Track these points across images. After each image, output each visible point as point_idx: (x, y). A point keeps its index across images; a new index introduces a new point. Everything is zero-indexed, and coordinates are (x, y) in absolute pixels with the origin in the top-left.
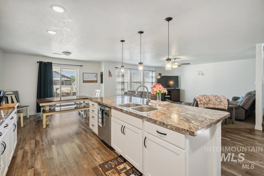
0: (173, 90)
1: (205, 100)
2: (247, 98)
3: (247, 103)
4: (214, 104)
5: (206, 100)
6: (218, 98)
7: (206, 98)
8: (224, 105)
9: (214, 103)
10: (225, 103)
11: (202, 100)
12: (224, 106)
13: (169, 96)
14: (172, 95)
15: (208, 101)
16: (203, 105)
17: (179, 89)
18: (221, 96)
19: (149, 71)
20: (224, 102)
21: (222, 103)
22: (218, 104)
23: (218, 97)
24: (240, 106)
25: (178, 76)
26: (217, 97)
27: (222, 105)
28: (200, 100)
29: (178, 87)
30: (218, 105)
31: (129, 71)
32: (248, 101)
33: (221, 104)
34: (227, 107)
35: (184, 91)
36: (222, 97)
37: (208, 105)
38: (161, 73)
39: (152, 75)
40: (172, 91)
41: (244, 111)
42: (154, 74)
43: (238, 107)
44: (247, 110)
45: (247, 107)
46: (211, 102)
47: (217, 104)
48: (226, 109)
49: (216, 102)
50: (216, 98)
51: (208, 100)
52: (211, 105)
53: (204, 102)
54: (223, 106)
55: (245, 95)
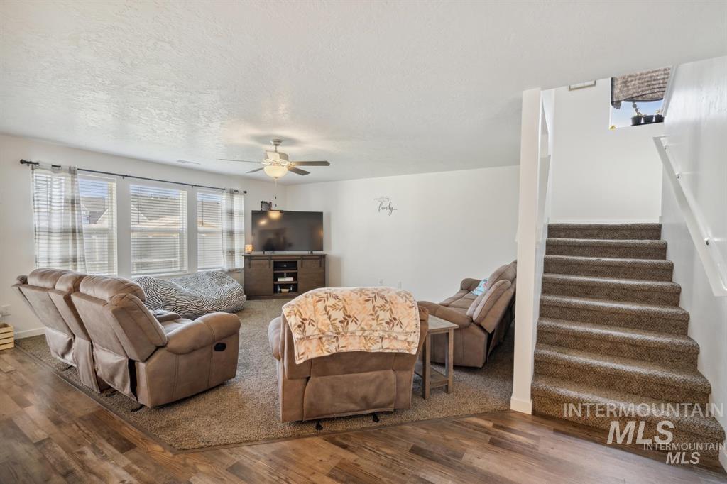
0: (302, 257)
1: (326, 316)
2: (492, 289)
3: (492, 311)
4: (365, 337)
5: (330, 318)
6: (382, 307)
7: (334, 307)
8: (403, 338)
9: (363, 330)
10: (407, 329)
11: (312, 322)
12: (406, 340)
13: (291, 279)
14: (299, 276)
15: (338, 325)
16: (315, 342)
17: (324, 256)
18: (398, 294)
19: (219, 192)
20: (405, 322)
21: (397, 328)
22: (381, 333)
23: (383, 302)
24: (472, 321)
25: (321, 213)
26: (379, 302)
27: (395, 338)
28: (305, 320)
29: (322, 250)
30: (382, 338)
31: (115, 185)
32: (496, 301)
33: (394, 335)
34: (417, 346)
35: (339, 260)
36: (401, 301)
37: (342, 342)
38: (268, 201)
39: (230, 207)
40: (299, 262)
41: (484, 337)
42: (238, 204)
43: (467, 322)
44: (493, 332)
45: (491, 324)
46: (352, 327)
47: (376, 334)
48: (414, 352)
49: (374, 323)
50: (374, 308)
51: (339, 315)
52: (351, 339)
53: (320, 330)
54: (403, 341)
55: (490, 275)
